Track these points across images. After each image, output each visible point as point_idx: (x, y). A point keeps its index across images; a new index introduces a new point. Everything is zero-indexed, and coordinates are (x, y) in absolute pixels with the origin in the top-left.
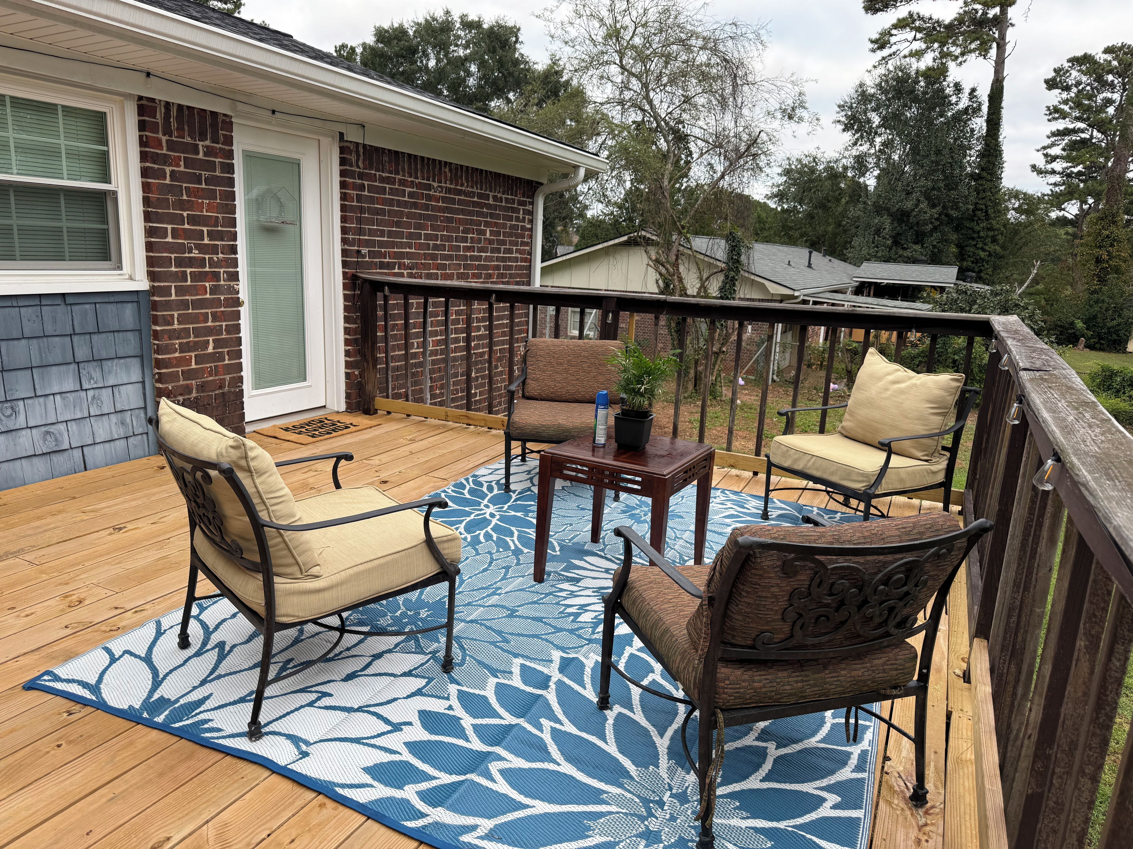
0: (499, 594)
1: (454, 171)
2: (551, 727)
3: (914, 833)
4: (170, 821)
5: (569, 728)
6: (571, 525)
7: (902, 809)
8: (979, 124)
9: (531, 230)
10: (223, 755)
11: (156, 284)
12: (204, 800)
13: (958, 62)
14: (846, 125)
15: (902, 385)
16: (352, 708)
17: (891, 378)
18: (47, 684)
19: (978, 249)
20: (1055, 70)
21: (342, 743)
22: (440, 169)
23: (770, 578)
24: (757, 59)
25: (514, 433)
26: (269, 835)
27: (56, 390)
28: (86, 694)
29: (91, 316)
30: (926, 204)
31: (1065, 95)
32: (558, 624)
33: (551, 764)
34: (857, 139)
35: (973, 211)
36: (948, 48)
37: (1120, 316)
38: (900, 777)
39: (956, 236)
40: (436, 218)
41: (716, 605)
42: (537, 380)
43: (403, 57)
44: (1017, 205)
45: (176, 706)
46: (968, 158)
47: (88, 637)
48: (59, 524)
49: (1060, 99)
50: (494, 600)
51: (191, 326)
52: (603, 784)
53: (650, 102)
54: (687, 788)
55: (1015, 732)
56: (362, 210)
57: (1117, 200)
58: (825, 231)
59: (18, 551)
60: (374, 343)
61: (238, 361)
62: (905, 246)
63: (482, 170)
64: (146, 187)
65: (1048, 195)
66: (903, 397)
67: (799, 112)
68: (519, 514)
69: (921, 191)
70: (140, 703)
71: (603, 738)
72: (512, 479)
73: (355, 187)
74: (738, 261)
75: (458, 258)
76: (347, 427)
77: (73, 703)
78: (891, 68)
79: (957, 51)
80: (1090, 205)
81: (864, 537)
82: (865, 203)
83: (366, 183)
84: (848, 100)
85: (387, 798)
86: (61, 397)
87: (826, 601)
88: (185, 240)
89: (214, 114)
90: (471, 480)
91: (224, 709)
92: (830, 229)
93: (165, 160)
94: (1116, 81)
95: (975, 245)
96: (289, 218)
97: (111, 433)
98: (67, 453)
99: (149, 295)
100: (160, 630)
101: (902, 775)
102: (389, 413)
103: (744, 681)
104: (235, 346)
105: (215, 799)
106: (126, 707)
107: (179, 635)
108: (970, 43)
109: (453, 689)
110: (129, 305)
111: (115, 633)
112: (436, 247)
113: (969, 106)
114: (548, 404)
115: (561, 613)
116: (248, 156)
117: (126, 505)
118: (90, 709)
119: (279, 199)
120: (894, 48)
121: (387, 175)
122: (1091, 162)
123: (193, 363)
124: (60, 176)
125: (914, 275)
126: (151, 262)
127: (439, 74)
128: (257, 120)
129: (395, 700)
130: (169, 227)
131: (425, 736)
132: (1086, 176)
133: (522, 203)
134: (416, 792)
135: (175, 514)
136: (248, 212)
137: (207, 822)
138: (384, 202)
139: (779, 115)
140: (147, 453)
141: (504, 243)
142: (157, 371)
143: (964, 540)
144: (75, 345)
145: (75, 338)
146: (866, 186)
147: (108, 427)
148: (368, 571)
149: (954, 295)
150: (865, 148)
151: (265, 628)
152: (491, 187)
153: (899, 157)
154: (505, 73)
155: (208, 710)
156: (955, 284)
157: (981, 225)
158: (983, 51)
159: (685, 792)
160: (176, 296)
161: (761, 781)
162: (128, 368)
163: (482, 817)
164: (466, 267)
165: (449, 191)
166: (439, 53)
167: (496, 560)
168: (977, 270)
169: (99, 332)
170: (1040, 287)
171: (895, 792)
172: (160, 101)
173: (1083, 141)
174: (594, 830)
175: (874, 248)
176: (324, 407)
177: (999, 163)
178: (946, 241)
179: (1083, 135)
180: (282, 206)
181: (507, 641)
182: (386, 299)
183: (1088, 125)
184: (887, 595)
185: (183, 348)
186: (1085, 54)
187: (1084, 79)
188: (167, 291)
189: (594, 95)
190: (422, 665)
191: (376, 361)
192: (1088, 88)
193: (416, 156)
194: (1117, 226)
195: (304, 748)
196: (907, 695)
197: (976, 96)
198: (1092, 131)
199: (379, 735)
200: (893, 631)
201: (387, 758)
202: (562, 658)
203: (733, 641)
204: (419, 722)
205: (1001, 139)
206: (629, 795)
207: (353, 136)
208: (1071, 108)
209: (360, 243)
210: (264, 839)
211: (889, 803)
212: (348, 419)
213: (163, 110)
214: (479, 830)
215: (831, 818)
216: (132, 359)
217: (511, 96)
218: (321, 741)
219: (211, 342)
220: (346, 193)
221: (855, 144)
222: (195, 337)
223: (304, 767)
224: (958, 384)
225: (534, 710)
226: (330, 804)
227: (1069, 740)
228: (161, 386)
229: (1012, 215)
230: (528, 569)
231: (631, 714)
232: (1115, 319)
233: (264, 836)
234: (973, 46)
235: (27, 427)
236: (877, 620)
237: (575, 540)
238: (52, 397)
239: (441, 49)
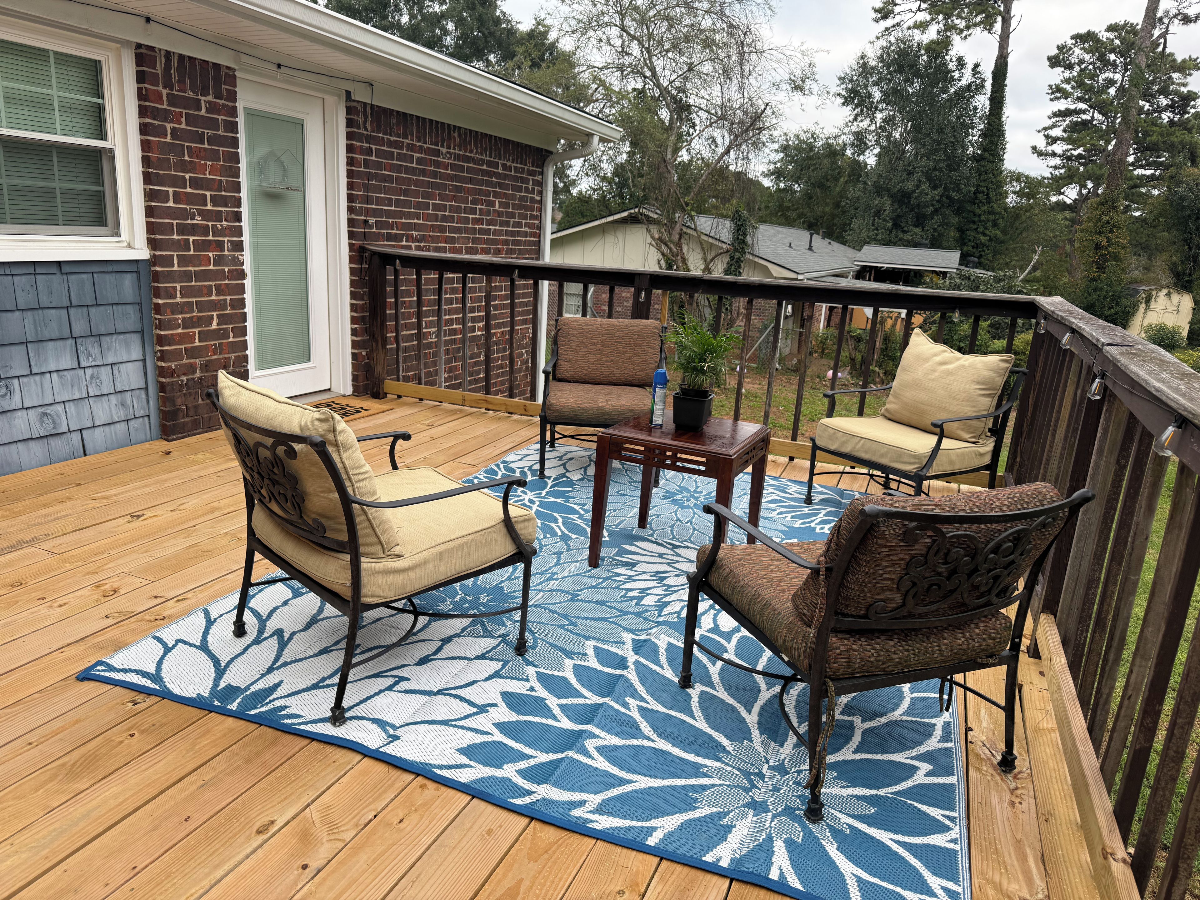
0: (557, 579)
1: (463, 136)
2: (638, 706)
3: (1007, 797)
4: (270, 806)
5: (655, 706)
6: (615, 511)
7: (992, 775)
8: (982, 102)
9: (540, 202)
10: (308, 741)
11: (158, 253)
12: (300, 785)
13: (963, 35)
14: (846, 98)
15: (950, 367)
16: (432, 691)
17: (938, 359)
18: (102, 674)
19: (978, 233)
20: (1058, 47)
21: (431, 726)
22: (449, 133)
23: (891, 547)
24: (765, 26)
25: (551, 416)
26: (375, 816)
27: (53, 367)
28: (148, 683)
29: (88, 286)
30: (927, 185)
31: (1067, 74)
32: (624, 607)
33: (646, 741)
34: (857, 115)
35: (975, 193)
36: (952, 21)
37: (1117, 304)
38: (984, 745)
39: (957, 219)
40: (445, 187)
41: (834, 574)
42: (569, 361)
43: (373, 11)
44: (1018, 189)
45: (248, 693)
46: (971, 138)
47: (133, 626)
48: (70, 512)
49: (1062, 78)
50: (552, 585)
51: (194, 300)
52: (700, 758)
53: (653, 70)
54: (784, 760)
55: (1105, 696)
56: (369, 176)
57: (1117, 185)
58: (823, 212)
59: (32, 540)
60: (383, 322)
61: (243, 339)
62: (906, 229)
63: (491, 136)
64: (145, 146)
65: (1048, 178)
66: (951, 378)
67: (808, 84)
68: (559, 500)
69: (922, 172)
70: (208, 691)
71: (691, 715)
72: (547, 464)
73: (362, 151)
74: (744, 242)
75: (467, 230)
76: (358, 412)
77: (135, 693)
78: (893, 40)
79: (962, 24)
80: (1089, 190)
81: (977, 507)
82: (865, 183)
83: (374, 147)
84: (848, 71)
85: (489, 777)
86: (58, 376)
87: (940, 570)
88: (187, 205)
89: (217, 66)
90: (502, 466)
91: (299, 696)
92: (827, 209)
93: (165, 116)
94: (1118, 61)
95: (976, 229)
96: (295, 184)
97: (111, 415)
98: (65, 437)
99: (150, 265)
100: (210, 618)
101: (986, 744)
102: (399, 397)
103: (854, 651)
104: (240, 323)
105: (311, 783)
106: (194, 696)
107: (234, 623)
108: (976, 16)
109: (530, 671)
110: (128, 276)
111: (161, 622)
112: (444, 219)
113: (972, 82)
114: (582, 386)
115: (622, 596)
116: (250, 113)
117: (139, 492)
118: (153, 699)
119: (282, 163)
120: (898, 19)
121: (395, 138)
122: (1091, 145)
123: (197, 340)
124: (54, 131)
125: (916, 260)
126: (151, 228)
127: (413, 30)
128: (261, 75)
129: (474, 682)
130: (171, 190)
131: (512, 717)
132: (1084, 159)
133: (532, 173)
134: (516, 771)
135: (195, 501)
136: (250, 177)
137: (308, 805)
138: (392, 167)
139: (785, 86)
140: (149, 437)
141: (512, 215)
142: (160, 348)
143: (1067, 509)
144: (72, 318)
145: (72, 311)
146: (866, 165)
147: (108, 409)
148: (449, 551)
149: (958, 281)
150: (865, 124)
151: (351, 608)
152: (500, 154)
153: (901, 135)
154: (486, 32)
155: (281, 698)
156: (958, 269)
157: (983, 208)
158: (988, 25)
159: (782, 764)
160: (178, 266)
161: (853, 752)
162: (127, 345)
163: (587, 792)
164: (475, 240)
165: (457, 157)
166: (412, 8)
167: (546, 545)
168: (977, 255)
169: (97, 305)
170: (1038, 273)
171: (982, 759)
172: (160, 50)
173: (1084, 123)
174: (701, 801)
175: (873, 230)
176: (329, 390)
177: (1002, 144)
178: (947, 224)
179: (1084, 117)
180: (285, 170)
181: (575, 625)
182: (396, 273)
183: (1089, 106)
184: (996, 564)
185: (186, 323)
186: (1089, 31)
187: (1087, 57)
188: (168, 261)
189: (593, 59)
190: (494, 648)
191: (385, 341)
192: (1091, 67)
193: (424, 119)
194: (1117, 212)
195: (391, 731)
196: (1000, 664)
197: (979, 72)
198: (1093, 113)
199: (466, 717)
200: (995, 600)
201: (479, 739)
202: (633, 640)
203: (846, 611)
204: (503, 703)
205: (1003, 119)
206: (729, 769)
207: (361, 95)
208: (1073, 88)
209: (368, 212)
210: (371, 820)
211: (979, 770)
212: (357, 403)
213: (163, 60)
214: (587, 805)
215: (926, 784)
216: (132, 335)
217: (492, 57)
218: (408, 724)
219: (215, 317)
220: (352, 157)
221: (855, 119)
222: (198, 312)
223: (394, 750)
224: (1007, 365)
225: (618, 689)
226: (430, 785)
227: (1192, 691)
228: (163, 364)
229: (1011, 200)
230: (581, 554)
231: (714, 692)
232: (1112, 307)
233: (371, 816)
234: (978, 19)
235: (23, 408)
236: (983, 589)
237: (622, 526)
238: (48, 375)
239: (414, 3)
